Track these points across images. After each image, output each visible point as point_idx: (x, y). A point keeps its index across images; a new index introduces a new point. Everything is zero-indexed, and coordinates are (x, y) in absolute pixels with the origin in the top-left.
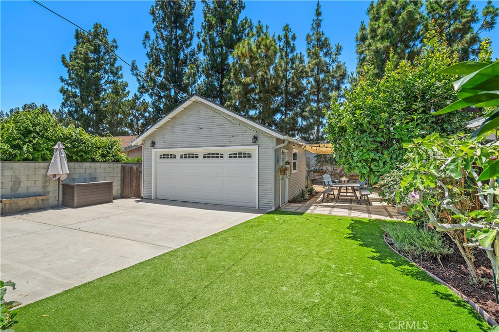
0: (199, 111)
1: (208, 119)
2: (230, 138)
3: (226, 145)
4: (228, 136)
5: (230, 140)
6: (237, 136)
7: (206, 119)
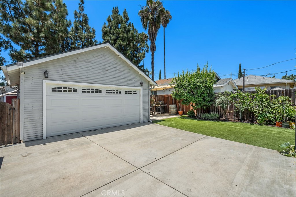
0: (104, 55)
1: (112, 64)
2: (127, 81)
3: (125, 85)
4: (126, 80)
5: (127, 82)
6: (132, 80)
7: (110, 63)
